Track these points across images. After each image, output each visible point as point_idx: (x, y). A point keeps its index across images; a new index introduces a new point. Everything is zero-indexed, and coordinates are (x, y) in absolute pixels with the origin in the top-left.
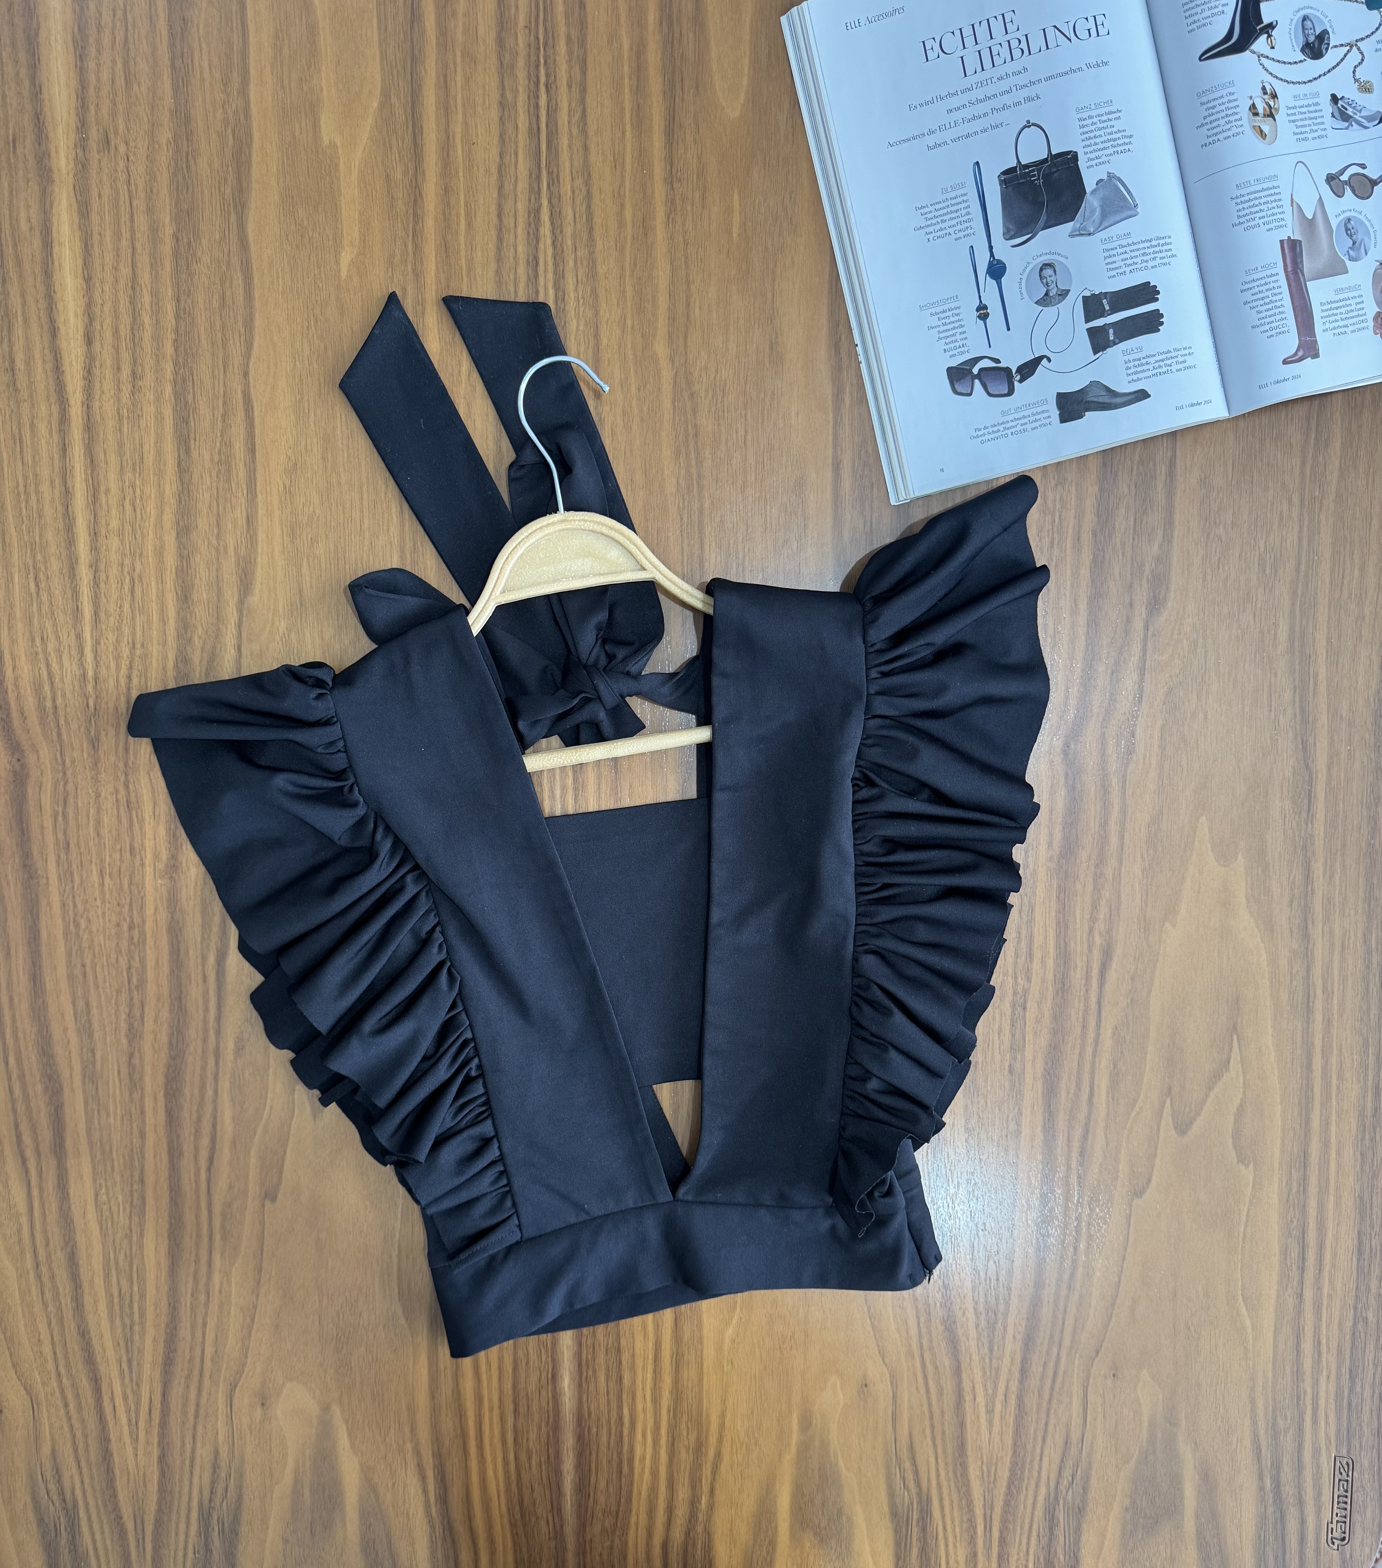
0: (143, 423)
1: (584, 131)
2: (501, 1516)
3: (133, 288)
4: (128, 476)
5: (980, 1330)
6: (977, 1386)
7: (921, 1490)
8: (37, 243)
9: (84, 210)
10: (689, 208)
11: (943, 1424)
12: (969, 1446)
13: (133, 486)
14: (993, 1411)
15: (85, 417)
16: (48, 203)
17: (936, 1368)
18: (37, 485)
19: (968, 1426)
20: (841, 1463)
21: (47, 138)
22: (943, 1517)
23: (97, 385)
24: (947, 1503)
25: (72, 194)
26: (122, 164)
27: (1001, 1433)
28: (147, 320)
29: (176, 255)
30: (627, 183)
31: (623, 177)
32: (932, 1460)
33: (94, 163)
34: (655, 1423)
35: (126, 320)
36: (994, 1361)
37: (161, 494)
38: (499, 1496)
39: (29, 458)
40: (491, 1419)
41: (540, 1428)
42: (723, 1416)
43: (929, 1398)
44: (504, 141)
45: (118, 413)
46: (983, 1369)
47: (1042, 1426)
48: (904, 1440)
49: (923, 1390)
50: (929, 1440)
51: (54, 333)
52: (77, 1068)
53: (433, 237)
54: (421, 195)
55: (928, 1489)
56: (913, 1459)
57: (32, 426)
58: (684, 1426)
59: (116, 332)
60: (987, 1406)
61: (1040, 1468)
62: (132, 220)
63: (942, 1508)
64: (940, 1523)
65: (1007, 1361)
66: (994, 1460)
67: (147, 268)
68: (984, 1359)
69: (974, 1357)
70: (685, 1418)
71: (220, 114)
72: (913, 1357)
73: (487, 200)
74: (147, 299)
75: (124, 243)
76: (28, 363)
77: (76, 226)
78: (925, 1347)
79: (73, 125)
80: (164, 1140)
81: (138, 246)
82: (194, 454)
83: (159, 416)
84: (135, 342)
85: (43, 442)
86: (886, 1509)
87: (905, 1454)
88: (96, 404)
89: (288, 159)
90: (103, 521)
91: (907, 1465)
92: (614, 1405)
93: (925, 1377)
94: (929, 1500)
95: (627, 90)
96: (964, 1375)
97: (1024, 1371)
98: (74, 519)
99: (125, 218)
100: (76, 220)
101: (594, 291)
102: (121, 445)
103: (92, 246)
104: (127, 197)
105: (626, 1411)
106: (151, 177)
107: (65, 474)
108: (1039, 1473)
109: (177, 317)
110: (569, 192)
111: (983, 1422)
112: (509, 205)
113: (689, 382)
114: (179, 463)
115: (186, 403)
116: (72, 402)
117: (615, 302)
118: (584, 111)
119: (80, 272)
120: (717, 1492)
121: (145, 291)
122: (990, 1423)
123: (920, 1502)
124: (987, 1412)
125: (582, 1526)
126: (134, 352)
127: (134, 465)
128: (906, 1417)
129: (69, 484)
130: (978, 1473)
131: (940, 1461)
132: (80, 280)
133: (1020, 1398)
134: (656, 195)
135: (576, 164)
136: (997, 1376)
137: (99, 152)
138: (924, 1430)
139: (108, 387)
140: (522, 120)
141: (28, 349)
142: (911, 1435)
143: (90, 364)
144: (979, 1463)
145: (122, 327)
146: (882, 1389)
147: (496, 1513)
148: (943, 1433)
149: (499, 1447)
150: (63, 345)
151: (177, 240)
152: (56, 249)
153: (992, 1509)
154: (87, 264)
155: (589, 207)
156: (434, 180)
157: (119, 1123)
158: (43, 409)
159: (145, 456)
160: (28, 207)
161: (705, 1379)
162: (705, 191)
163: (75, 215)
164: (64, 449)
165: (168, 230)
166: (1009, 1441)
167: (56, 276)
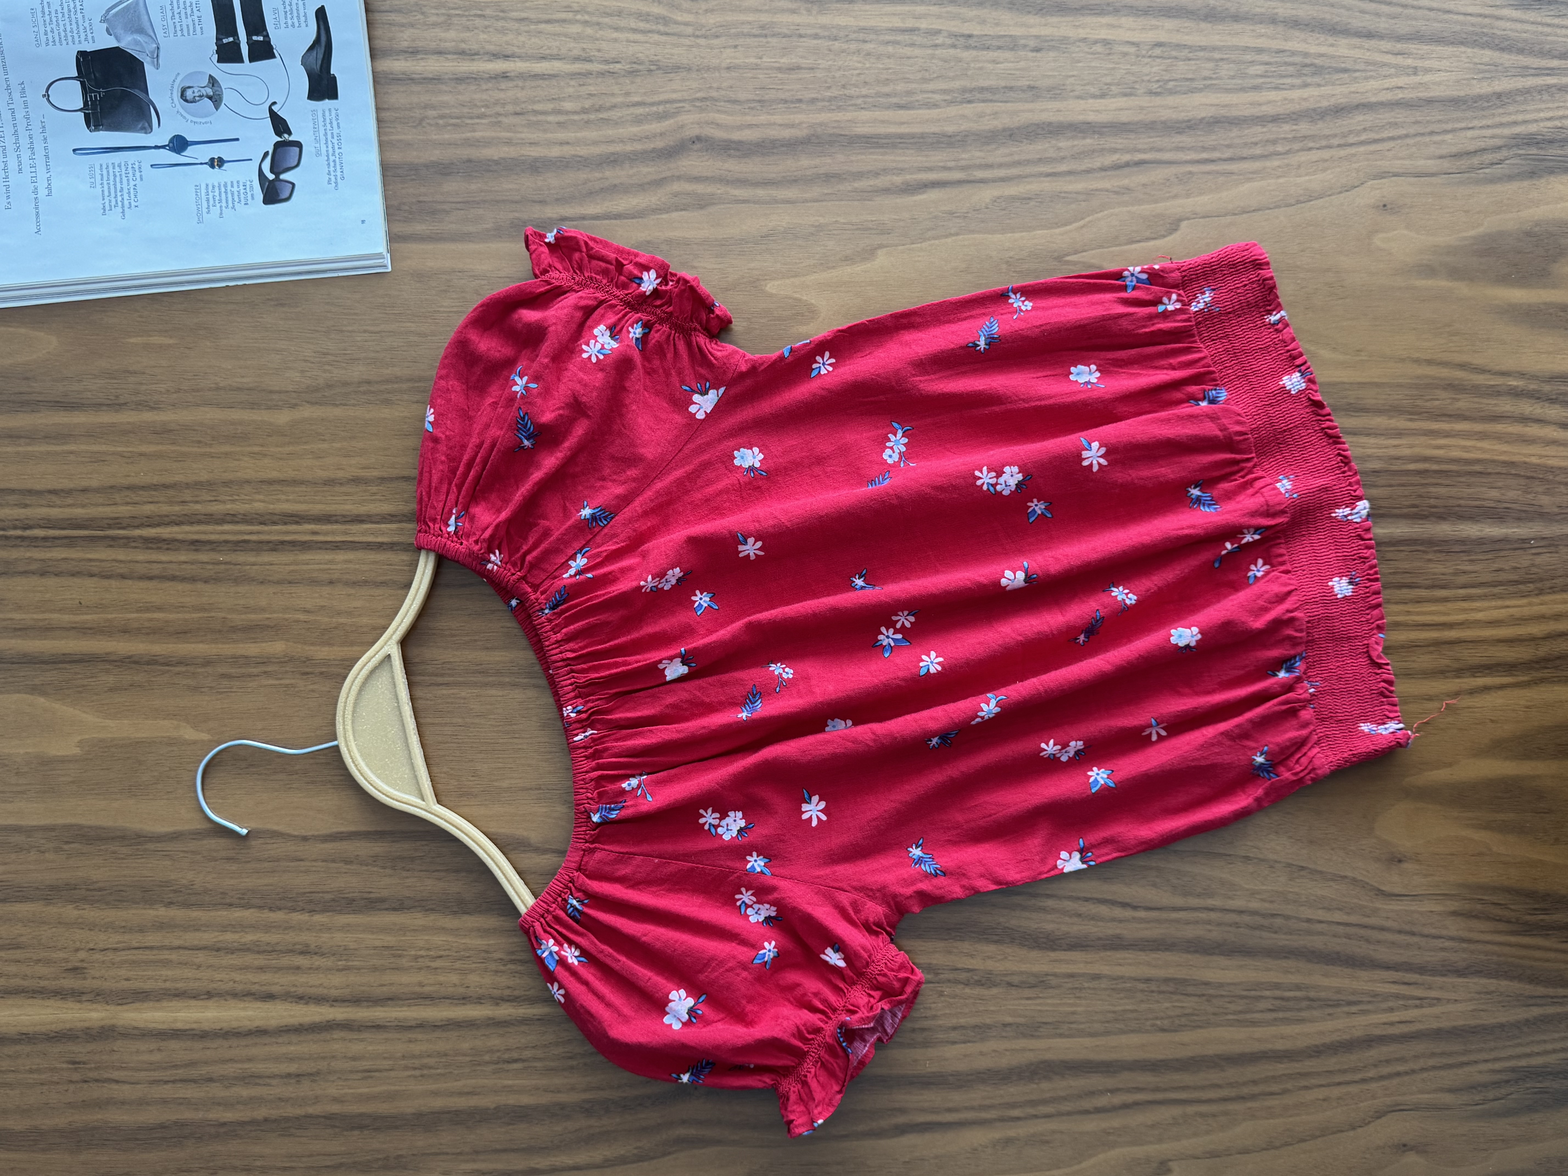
0: (352, 945)
1: (69, 492)
2: (1530, 604)
3: (218, 950)
4: (404, 962)
5: (1323, 82)
6: (1386, 86)
7: (1505, 146)
8: (173, 1044)
9: (141, 996)
10: (144, 387)
11: (1428, 122)
12: (1455, 93)
13: (416, 958)
14: (1416, 68)
15: (346, 1004)
16: (135, 1032)
17: (1365, 129)
18: (414, 1057)
19: (1432, 94)
20: (1472, 233)
21: (70, 1030)
22: (1536, 121)
23: (313, 991)
24: (1520, 117)
25: (125, 1007)
26: (97, 956)
27: (1440, 58)
28: (249, 938)
29: (187, 905)
30: (119, 449)
31: (114, 454)
32: (1470, 134)
33: (96, 984)
34: (1425, 435)
35: (249, 959)
36: (1357, 67)
37: (425, 929)
38: (1508, 607)
39: (386, 1064)
40: (1418, 614)
41: (1430, 560)
42: (1417, 361)
43: (1400, 137)
44: (78, 573)
45: (343, 970)
46: (1366, 78)
47: (1432, 14)
48: (1446, 164)
49: (1391, 144)
50: (1448, 137)
51: (261, 1032)
52: (1023, 1043)
53: (171, 646)
54: (130, 657)
55: (1503, 137)
56: (1468, 153)
57: (354, 1059)
58: (1428, 404)
59: (261, 969)
60: (1409, 75)
61: (1480, 15)
62: (151, 948)
63: (1525, 122)
64: (1542, 124)
65: (1357, 53)
66: (1471, 66)
67: (198, 935)
68: (1356, 78)
69: (1353, 89)
70: (1419, 402)
71: (49, 856)
72: (1354, 155)
73: (136, 591)
74: (229, 937)
75: (174, 956)
76: (291, 1060)
77: (157, 1005)
78: (1342, 141)
79: (60, 1003)
80: (1103, 954)
81: (177, 943)
82: (385, 893)
83: (346, 928)
84: (271, 950)
85: (370, 1048)
86: (1526, 183)
87: (1464, 163)
88: (334, 993)
89: (93, 789)
90: (451, 989)
91: (1476, 161)
92: (1404, 479)
93: (1376, 141)
94: (1515, 137)
95: (30, 449)
96: (1373, 99)
97: (1369, 35)
98: (449, 1020)
99: (149, 955)
100: (151, 1004)
101: (227, 484)
102: (375, 969)
103: (176, 989)
104: (128, 952)
105: (1412, 467)
106: (109, 927)
107: (403, 1027)
108: (1485, 16)
109: (247, 906)
110: (129, 508)
111: (1428, 78)
112: (141, 569)
113: (317, 389)
114: (394, 909)
115: (333, 900)
116: (330, 1017)
117: (236, 463)
118: (50, 492)
119: (200, 1003)
120: (1504, 368)
121: (221, 938)
122: (1427, 71)
123: (1517, 146)
124: (1415, 74)
125: (1542, 515)
126: (281, 952)
127: (394, 956)
128: (1421, 162)
129: (413, 1023)
130: (1485, 84)
131: (1470, 125)
132: (210, 1003)
133: (1400, 38)
134: (131, 420)
135: (101, 501)
136: (1374, 63)
137: (85, 979)
138: (1435, 143)
139: (314, 979)
140: (58, 553)
141: (277, 1059)
142: (1441, 157)
143: (293, 997)
144: (1475, 82)
145: (257, 963)
146: (1388, 189)
147: (1527, 611)
148: (1439, 121)
149: (1450, 605)
150: (273, 1023)
151: (171, 903)
152: (179, 1026)
153: (1527, 67)
154: (195, 996)
155: (143, 488)
156: (115, 643)
157: (1084, 1002)
158: (336, 1046)
159: (386, 944)
160: (138, 1052)
161: (1376, 380)
162: (128, 372)
163: (146, 1005)
164: (377, 1027)
165: (161, 912)
166: (1449, 50)
167: (206, 1026)
